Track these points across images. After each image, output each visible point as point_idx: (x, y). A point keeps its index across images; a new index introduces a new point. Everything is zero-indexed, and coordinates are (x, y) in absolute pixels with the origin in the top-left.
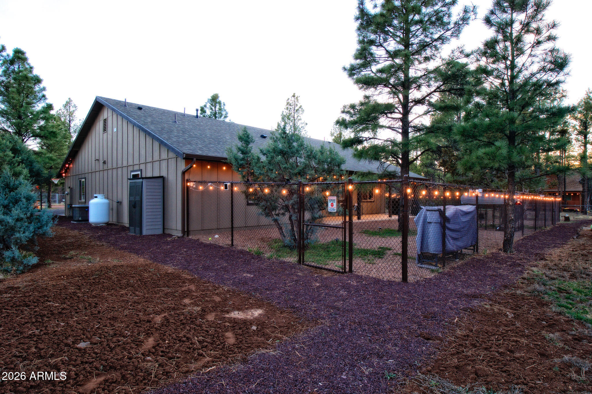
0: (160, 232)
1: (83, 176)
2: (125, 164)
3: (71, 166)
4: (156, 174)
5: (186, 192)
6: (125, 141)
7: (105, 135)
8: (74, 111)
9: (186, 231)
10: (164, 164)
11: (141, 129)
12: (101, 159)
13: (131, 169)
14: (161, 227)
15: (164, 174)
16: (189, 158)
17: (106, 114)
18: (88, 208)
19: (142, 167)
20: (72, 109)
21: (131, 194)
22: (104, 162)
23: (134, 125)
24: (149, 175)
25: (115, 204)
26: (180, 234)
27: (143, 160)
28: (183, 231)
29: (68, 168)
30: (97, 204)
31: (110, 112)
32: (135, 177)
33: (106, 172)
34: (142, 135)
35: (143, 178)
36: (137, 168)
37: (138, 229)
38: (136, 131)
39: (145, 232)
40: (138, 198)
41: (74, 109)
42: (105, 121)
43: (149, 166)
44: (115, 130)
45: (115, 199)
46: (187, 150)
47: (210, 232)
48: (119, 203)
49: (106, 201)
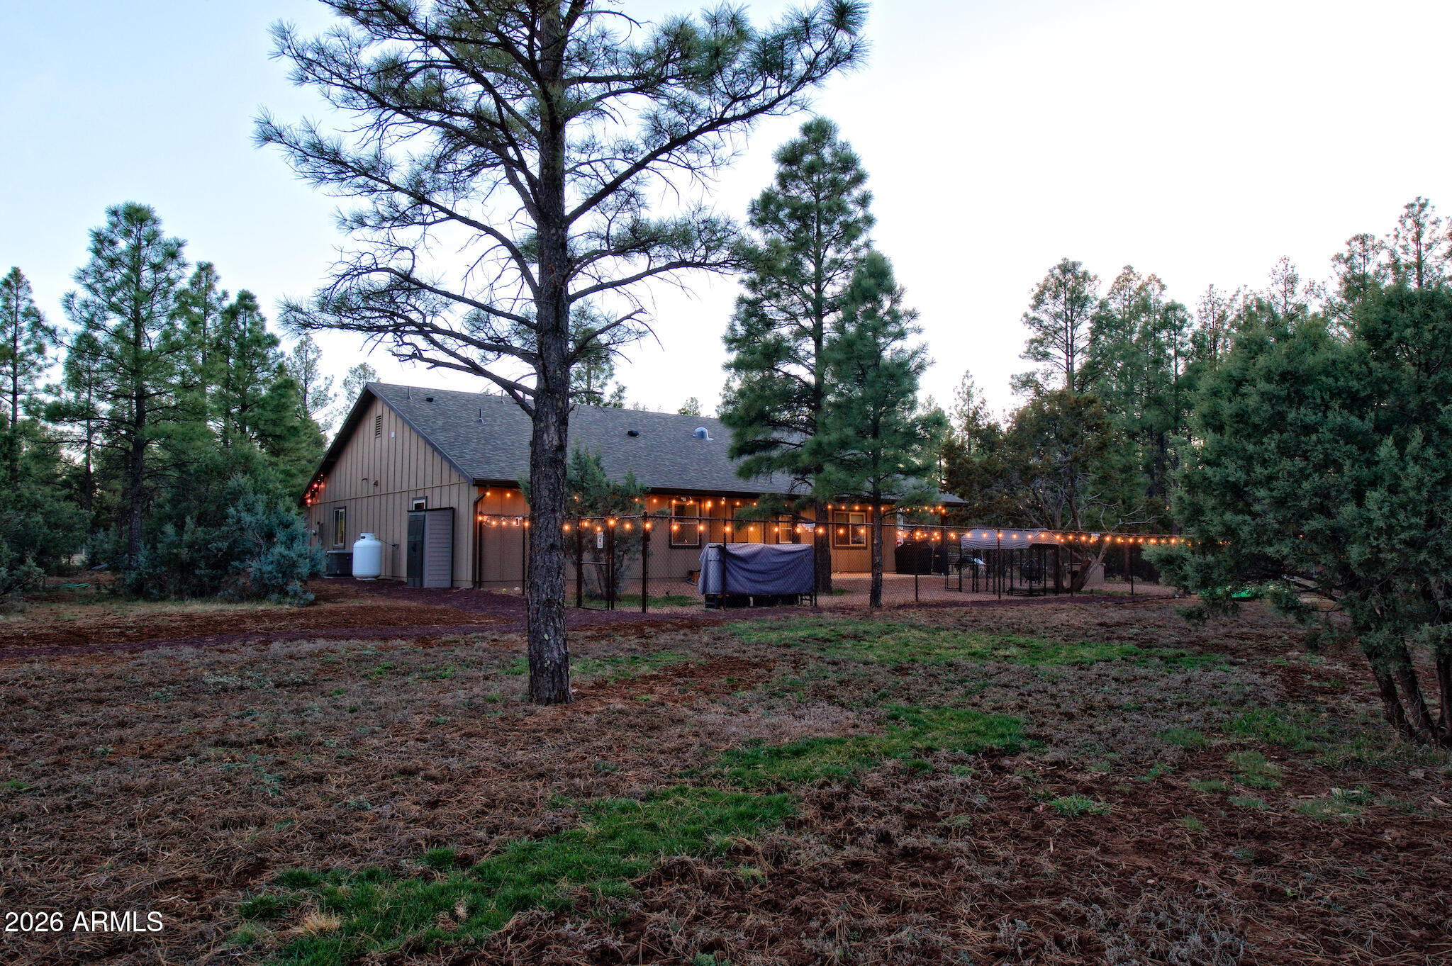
0: (447, 584)
1: (342, 504)
2: (405, 488)
3: (322, 486)
4: (445, 505)
5: (479, 530)
6: (406, 453)
7: (378, 441)
8: (315, 360)
9: (478, 580)
10: (455, 489)
11: (428, 442)
12: (371, 478)
13: (412, 495)
14: (449, 577)
15: (454, 505)
16: (482, 484)
17: (379, 409)
18: (351, 555)
19: (428, 493)
20: (311, 356)
21: (410, 533)
22: (376, 484)
23: (418, 433)
24: (436, 506)
25: (390, 549)
26: (469, 585)
27: (429, 485)
28: (474, 581)
29: (317, 490)
30: (365, 548)
31: (386, 409)
32: (419, 507)
33: (377, 499)
34: (429, 450)
35: (427, 510)
36: (420, 494)
37: (417, 580)
38: (421, 442)
39: (426, 585)
40: (419, 538)
41: (315, 355)
42: (379, 418)
43: (437, 491)
44: (393, 435)
45: (390, 541)
46: (480, 473)
47: (504, 583)
48: (396, 546)
49: (378, 543)
